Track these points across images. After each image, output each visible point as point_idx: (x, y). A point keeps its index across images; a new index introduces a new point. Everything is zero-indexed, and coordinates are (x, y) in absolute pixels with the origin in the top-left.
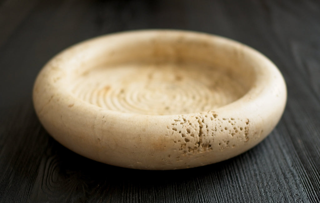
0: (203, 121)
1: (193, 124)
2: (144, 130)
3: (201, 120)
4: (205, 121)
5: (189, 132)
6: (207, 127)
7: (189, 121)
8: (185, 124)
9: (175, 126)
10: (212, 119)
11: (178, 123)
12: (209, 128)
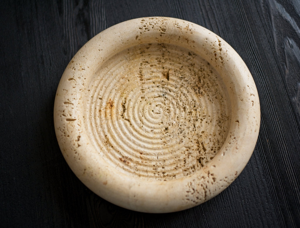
0: (206, 187)
1: (200, 193)
2: (167, 204)
3: (205, 187)
4: (208, 187)
5: (197, 198)
6: (210, 191)
7: (197, 190)
8: (194, 194)
9: (188, 198)
10: (212, 183)
11: (190, 193)
12: (211, 192)
